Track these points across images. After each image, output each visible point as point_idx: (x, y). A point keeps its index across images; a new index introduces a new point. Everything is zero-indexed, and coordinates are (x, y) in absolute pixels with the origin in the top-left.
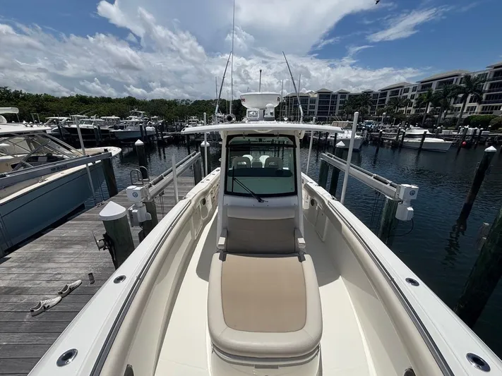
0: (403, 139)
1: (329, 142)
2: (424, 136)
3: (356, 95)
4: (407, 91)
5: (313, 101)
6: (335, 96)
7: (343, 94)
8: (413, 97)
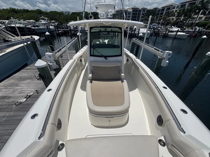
0: (168, 33)
1: (136, 34)
2: (178, 31)
3: (150, 10)
4: (174, 8)
5: (129, 13)
6: (140, 11)
7: (144, 9)
8: (176, 11)
